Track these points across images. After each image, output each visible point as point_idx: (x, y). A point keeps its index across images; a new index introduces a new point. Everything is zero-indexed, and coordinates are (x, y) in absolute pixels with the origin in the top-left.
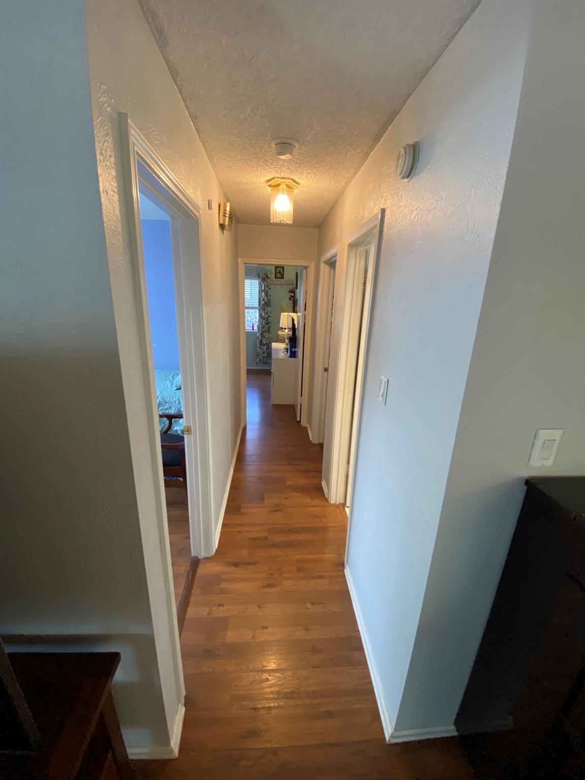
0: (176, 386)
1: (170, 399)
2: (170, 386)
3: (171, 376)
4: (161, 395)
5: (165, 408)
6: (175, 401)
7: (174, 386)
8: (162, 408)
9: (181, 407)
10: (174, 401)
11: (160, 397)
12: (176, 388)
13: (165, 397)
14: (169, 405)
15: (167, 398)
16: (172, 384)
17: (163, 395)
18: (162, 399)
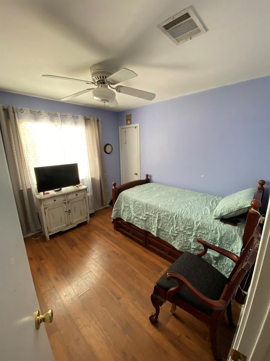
0: (215, 216)
1: (208, 226)
2: (209, 212)
3: (211, 201)
4: (202, 221)
5: (203, 232)
6: (213, 231)
7: (213, 216)
8: (200, 231)
9: (217, 238)
10: (212, 229)
11: (200, 223)
12: (215, 218)
13: (204, 223)
14: (206, 231)
15: (206, 225)
16: (212, 211)
17: (203, 221)
18: (202, 225)
